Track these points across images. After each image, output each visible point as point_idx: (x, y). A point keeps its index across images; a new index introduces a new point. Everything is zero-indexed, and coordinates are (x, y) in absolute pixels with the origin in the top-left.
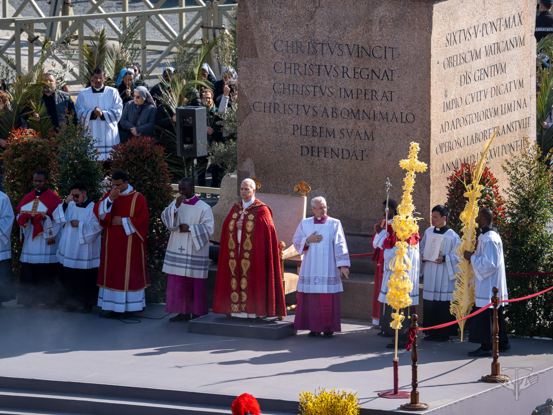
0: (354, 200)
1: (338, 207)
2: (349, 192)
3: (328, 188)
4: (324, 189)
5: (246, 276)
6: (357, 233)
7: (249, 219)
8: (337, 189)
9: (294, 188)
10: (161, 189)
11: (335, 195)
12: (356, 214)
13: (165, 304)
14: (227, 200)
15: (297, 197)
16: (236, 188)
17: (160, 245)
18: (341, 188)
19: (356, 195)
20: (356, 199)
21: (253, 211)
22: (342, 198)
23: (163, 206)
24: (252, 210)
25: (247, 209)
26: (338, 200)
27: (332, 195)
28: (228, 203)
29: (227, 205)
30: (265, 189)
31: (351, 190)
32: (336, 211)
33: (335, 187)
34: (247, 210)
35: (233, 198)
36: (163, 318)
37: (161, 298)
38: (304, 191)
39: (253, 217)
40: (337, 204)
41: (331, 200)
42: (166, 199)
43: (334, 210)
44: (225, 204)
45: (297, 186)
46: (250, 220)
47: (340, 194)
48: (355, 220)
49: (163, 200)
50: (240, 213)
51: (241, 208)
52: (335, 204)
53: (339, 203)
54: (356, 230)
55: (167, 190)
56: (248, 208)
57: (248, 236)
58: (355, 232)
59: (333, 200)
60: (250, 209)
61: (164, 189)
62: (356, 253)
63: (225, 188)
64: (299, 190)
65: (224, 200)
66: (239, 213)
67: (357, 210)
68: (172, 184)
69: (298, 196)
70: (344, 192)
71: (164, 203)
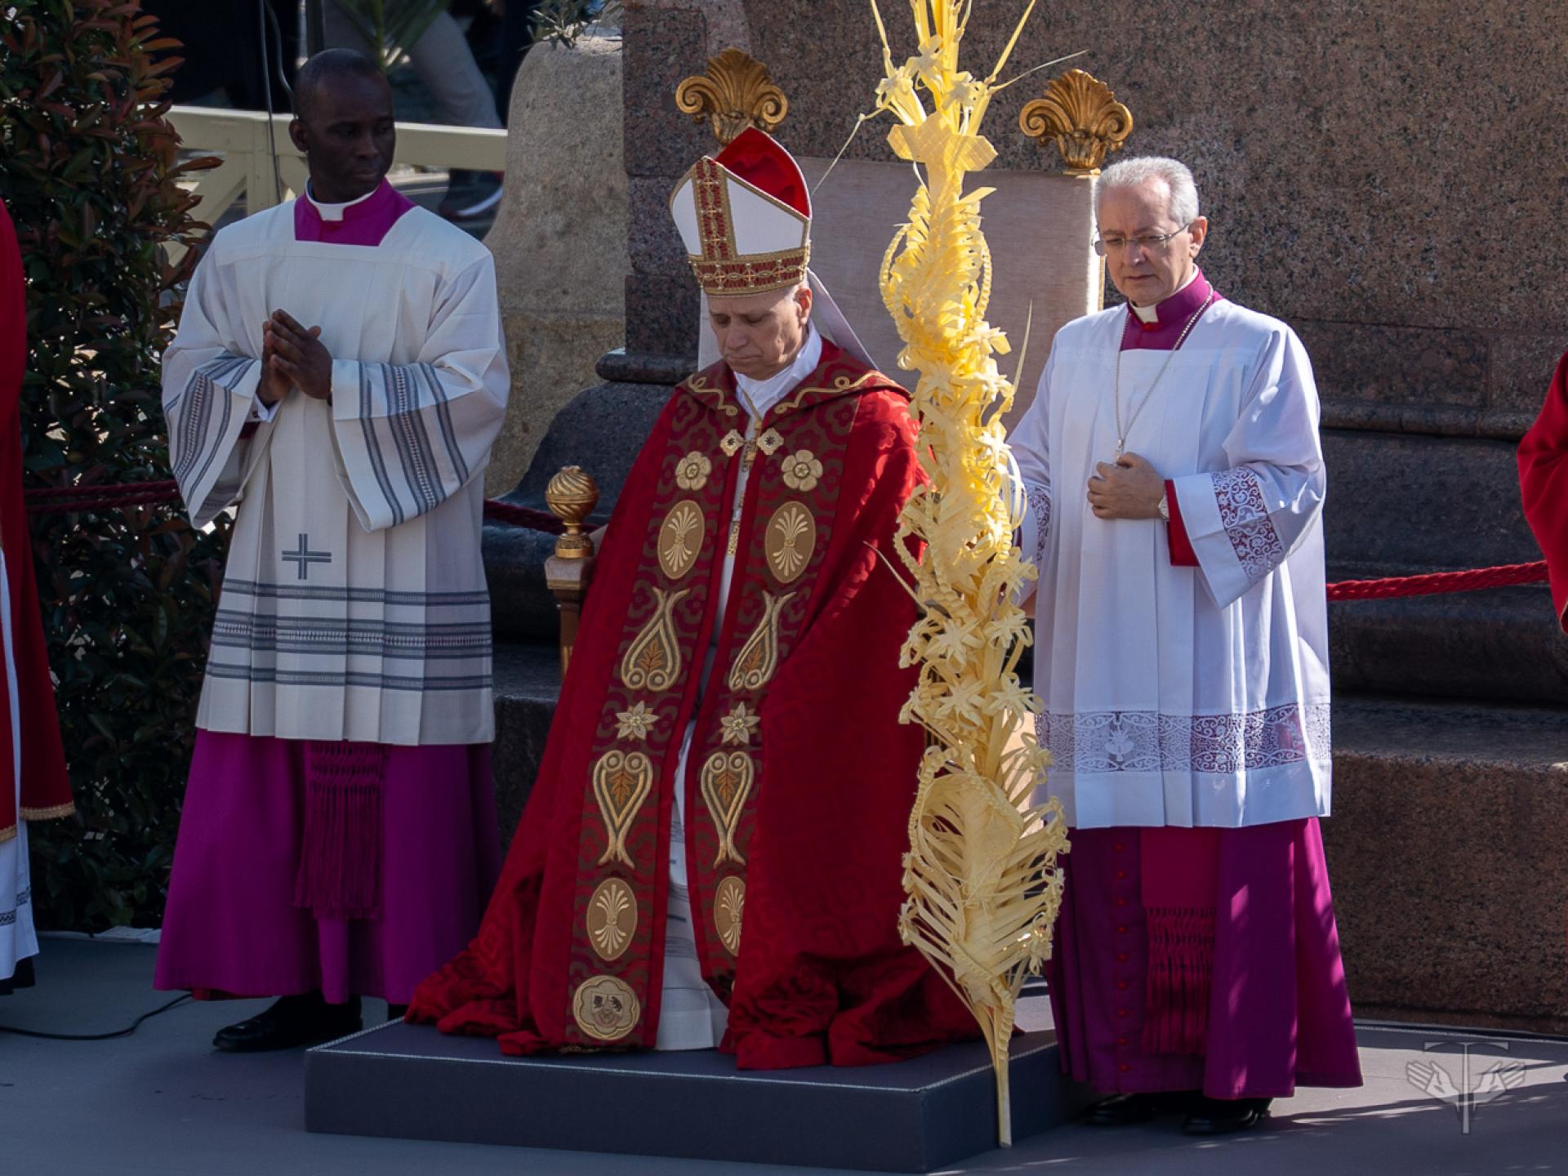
0: (1434, 197)
1: (1328, 242)
2: (1400, 141)
3: (1252, 110)
4: (1226, 124)
5: (740, 859)
6: (1463, 421)
7: (789, 481)
8: (1316, 116)
9: (1013, 116)
10: (100, 144)
11: (1300, 162)
12: (1449, 292)
13: (152, 935)
14: (558, 209)
15: (1042, 183)
16: (619, 127)
17: (99, 528)
18: (1343, 113)
19: (1448, 156)
20: (1451, 183)
21: (819, 430)
22: (1355, 179)
23: (110, 257)
24: (812, 423)
25: (770, 412)
26: (1324, 198)
27: (1285, 161)
28: (561, 234)
29: (556, 246)
30: (819, 128)
31: (1413, 127)
32: (1314, 273)
33: (1301, 104)
34: (771, 420)
35: (599, 194)
36: (131, 1031)
37: (118, 898)
38: (1087, 134)
39: (818, 469)
40: (1320, 227)
41: (1274, 196)
42: (135, 210)
43: (1297, 267)
44: (542, 239)
45: (1037, 102)
46: (797, 495)
47: (1341, 154)
48: (1448, 330)
49: (110, 219)
50: (730, 450)
51: (731, 411)
52: (1302, 221)
53: (1333, 213)
54: (1451, 398)
55: (137, 149)
56: (782, 410)
57: (773, 608)
58: (1445, 418)
59: (1291, 196)
60: (791, 412)
61: (116, 143)
62: (1455, 563)
63: (542, 129)
64: (1052, 130)
65: (532, 209)
66: (719, 451)
67: (1456, 265)
68: (174, 109)
69: (1046, 173)
70: (1365, 139)
71: (119, 239)
